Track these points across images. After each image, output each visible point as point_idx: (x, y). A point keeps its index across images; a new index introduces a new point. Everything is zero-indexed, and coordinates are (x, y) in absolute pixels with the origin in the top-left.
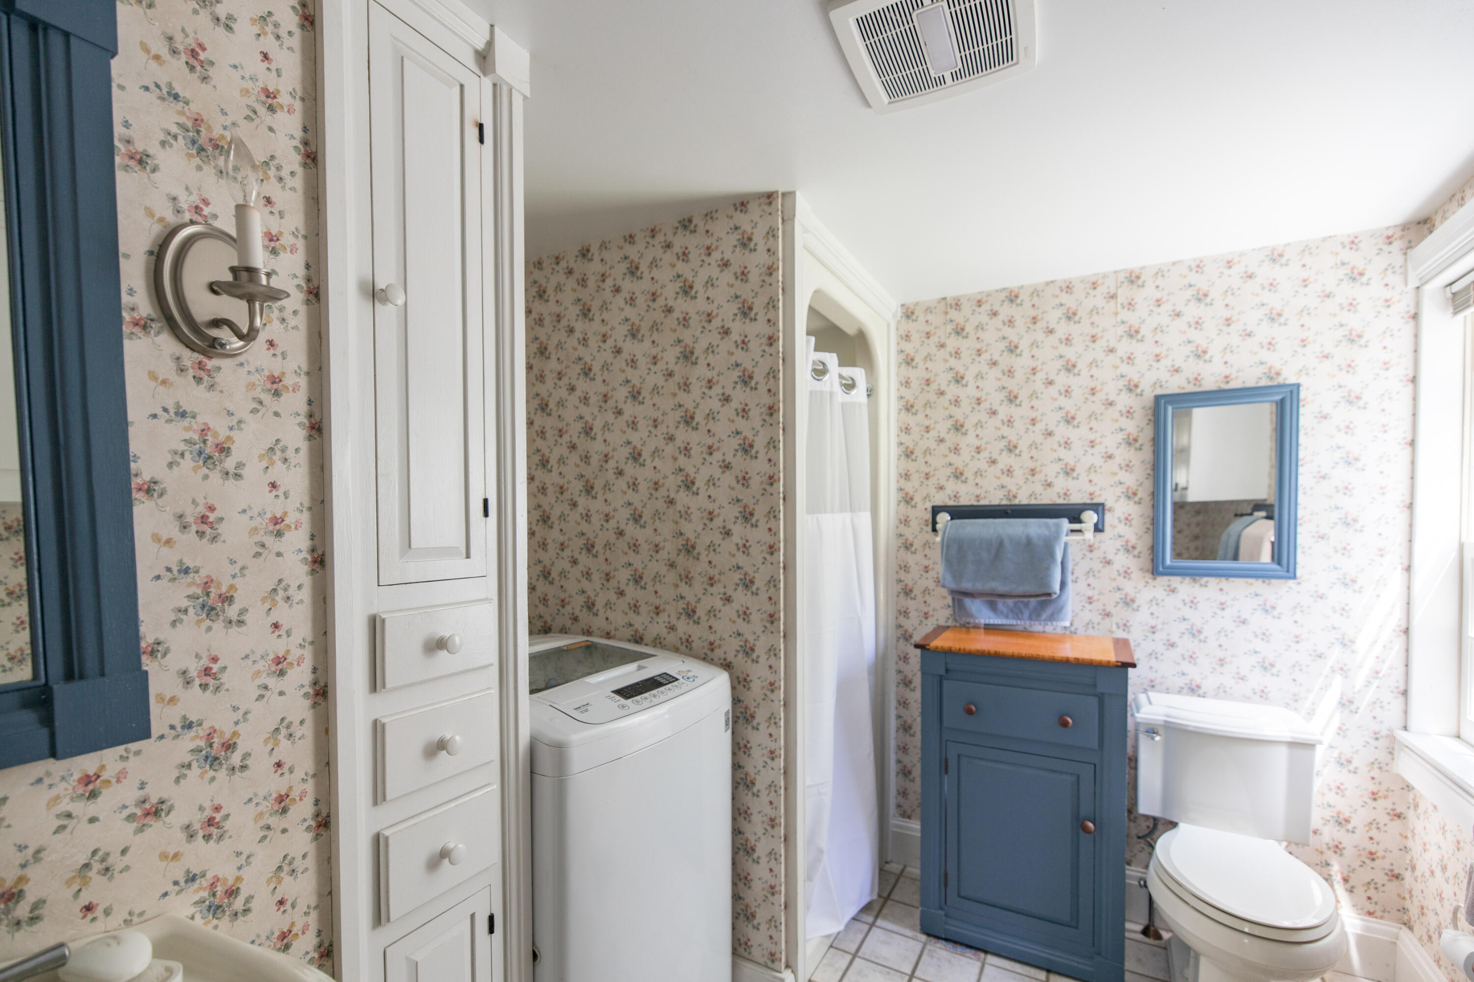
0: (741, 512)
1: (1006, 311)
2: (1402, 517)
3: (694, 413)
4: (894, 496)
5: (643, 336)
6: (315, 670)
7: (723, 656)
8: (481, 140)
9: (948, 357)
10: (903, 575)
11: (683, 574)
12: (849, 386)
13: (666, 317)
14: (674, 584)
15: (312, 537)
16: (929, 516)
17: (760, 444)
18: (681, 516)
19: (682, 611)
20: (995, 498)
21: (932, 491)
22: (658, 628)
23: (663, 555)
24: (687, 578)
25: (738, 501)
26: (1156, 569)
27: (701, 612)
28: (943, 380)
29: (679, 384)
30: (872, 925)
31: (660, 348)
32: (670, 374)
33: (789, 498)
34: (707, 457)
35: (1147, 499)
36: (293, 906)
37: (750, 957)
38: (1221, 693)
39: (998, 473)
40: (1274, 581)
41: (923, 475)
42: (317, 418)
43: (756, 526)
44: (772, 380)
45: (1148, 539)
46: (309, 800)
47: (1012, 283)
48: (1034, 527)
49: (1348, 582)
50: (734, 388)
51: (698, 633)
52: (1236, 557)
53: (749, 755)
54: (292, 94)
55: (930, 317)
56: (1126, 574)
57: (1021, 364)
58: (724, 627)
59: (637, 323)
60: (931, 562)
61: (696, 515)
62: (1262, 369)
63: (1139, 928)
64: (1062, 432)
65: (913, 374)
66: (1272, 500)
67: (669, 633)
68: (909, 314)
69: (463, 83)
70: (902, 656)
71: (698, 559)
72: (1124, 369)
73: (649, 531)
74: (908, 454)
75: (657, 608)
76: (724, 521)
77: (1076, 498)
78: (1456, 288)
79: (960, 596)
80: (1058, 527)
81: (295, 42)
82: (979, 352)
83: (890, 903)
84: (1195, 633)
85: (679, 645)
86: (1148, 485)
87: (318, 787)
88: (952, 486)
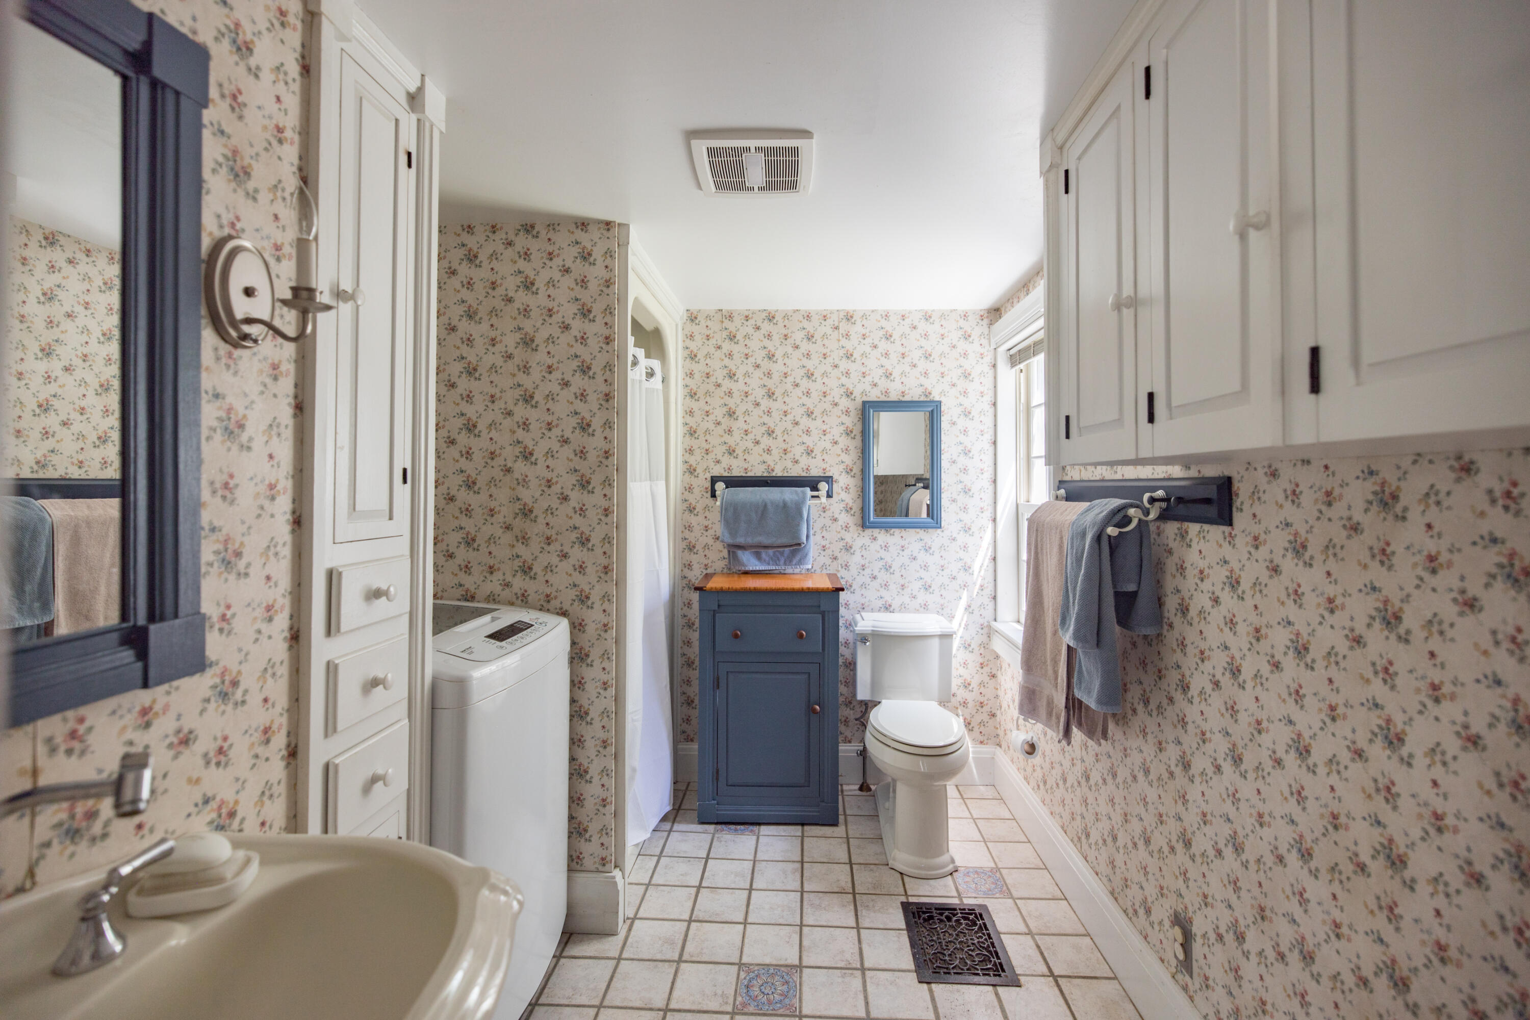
0: (578, 481)
1: (766, 327)
2: (991, 488)
3: (534, 393)
4: (681, 467)
5: (481, 319)
6: (291, 617)
7: (559, 606)
8: (410, 166)
9: (723, 357)
10: (687, 534)
11: (519, 535)
12: (650, 374)
13: (505, 305)
14: (510, 545)
15: (294, 501)
16: (708, 485)
17: (596, 424)
18: (519, 483)
19: (517, 569)
20: (758, 471)
21: (712, 465)
22: (493, 585)
23: (499, 518)
24: (524, 539)
25: (576, 471)
26: (865, 524)
27: (537, 568)
28: (719, 375)
29: (518, 366)
30: (670, 831)
31: (499, 332)
32: (510, 357)
33: (621, 469)
34: (546, 432)
35: (859, 474)
36: (271, 827)
37: (583, 868)
38: (903, 608)
39: (761, 452)
40: (930, 530)
41: (704, 451)
42: (300, 399)
43: (593, 492)
44: (608, 372)
45: (859, 503)
46: (284, 732)
47: (771, 307)
48: (788, 494)
49: (967, 530)
50: (573, 375)
51: (534, 588)
52: (907, 515)
53: (583, 690)
54: (293, 130)
55: (709, 323)
56: (847, 528)
57: (777, 368)
58: (560, 580)
59: (475, 306)
60: (710, 522)
61: (534, 483)
62: (921, 390)
63: (857, 787)
64: (805, 422)
65: (696, 368)
66: (927, 476)
67: (503, 590)
68: (693, 318)
69: (398, 117)
70: (686, 602)
71: (535, 521)
72: (844, 380)
73: (484, 496)
74: (692, 433)
75: (491, 567)
76: (562, 488)
77: (815, 472)
78: (1012, 352)
79: (734, 548)
80: (804, 493)
81: (296, 87)
82: (747, 356)
83: (681, 812)
84: (887, 568)
85: (514, 600)
86: (859, 464)
87: (290, 719)
88: (726, 461)
